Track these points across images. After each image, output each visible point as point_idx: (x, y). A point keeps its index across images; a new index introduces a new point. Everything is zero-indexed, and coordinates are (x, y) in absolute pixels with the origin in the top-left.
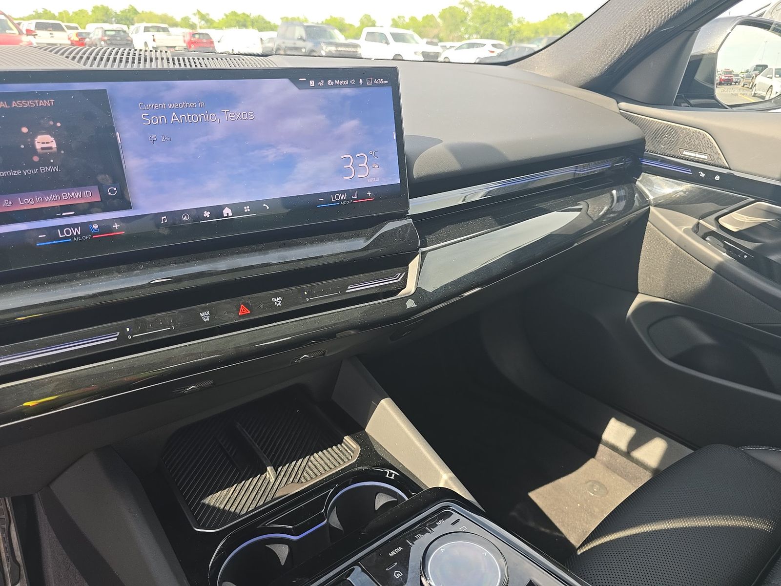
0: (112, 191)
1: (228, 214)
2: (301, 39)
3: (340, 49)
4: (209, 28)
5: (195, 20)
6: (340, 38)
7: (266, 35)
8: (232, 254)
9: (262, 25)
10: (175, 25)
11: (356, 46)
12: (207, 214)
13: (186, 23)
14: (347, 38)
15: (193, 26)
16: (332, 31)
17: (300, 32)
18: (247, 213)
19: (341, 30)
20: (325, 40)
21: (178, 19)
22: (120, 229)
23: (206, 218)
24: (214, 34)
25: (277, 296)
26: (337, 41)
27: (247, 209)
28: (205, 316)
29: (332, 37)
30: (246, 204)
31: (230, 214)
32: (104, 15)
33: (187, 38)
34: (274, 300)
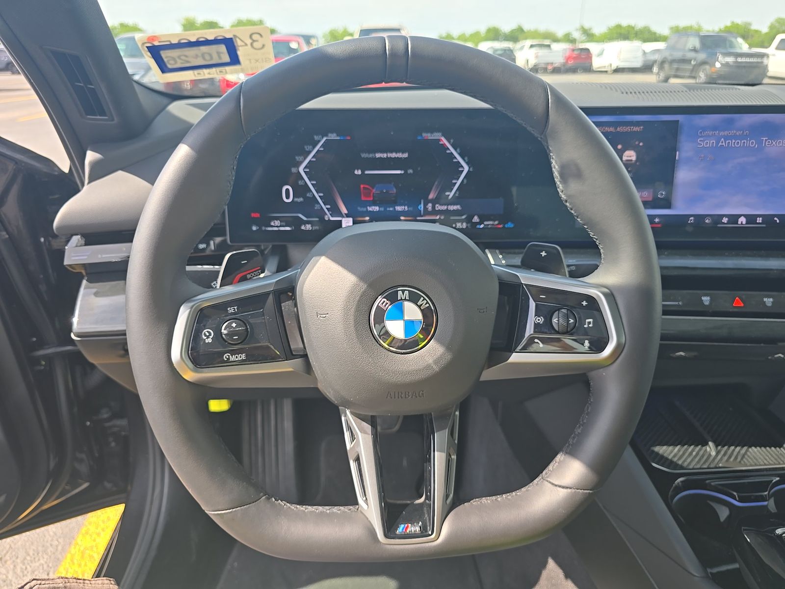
0: (662, 194)
1: (742, 222)
2: (695, 50)
3: (739, 60)
4: (588, 41)
5: (576, 35)
6: (743, 46)
7: (650, 47)
8: (737, 255)
9: (648, 36)
10: (556, 40)
11: (763, 55)
12: (725, 220)
13: (568, 39)
14: (751, 46)
15: (573, 41)
16: (733, 40)
17: (694, 42)
18: (759, 223)
19: (744, 37)
20: (723, 51)
21: (560, 34)
22: (658, 223)
23: (724, 223)
24: (594, 48)
25: (768, 297)
26: (739, 51)
27: (759, 220)
28: (706, 300)
29: (732, 45)
30: (759, 216)
31: (744, 222)
32: (494, 34)
33: (567, 54)
34: (765, 299)
